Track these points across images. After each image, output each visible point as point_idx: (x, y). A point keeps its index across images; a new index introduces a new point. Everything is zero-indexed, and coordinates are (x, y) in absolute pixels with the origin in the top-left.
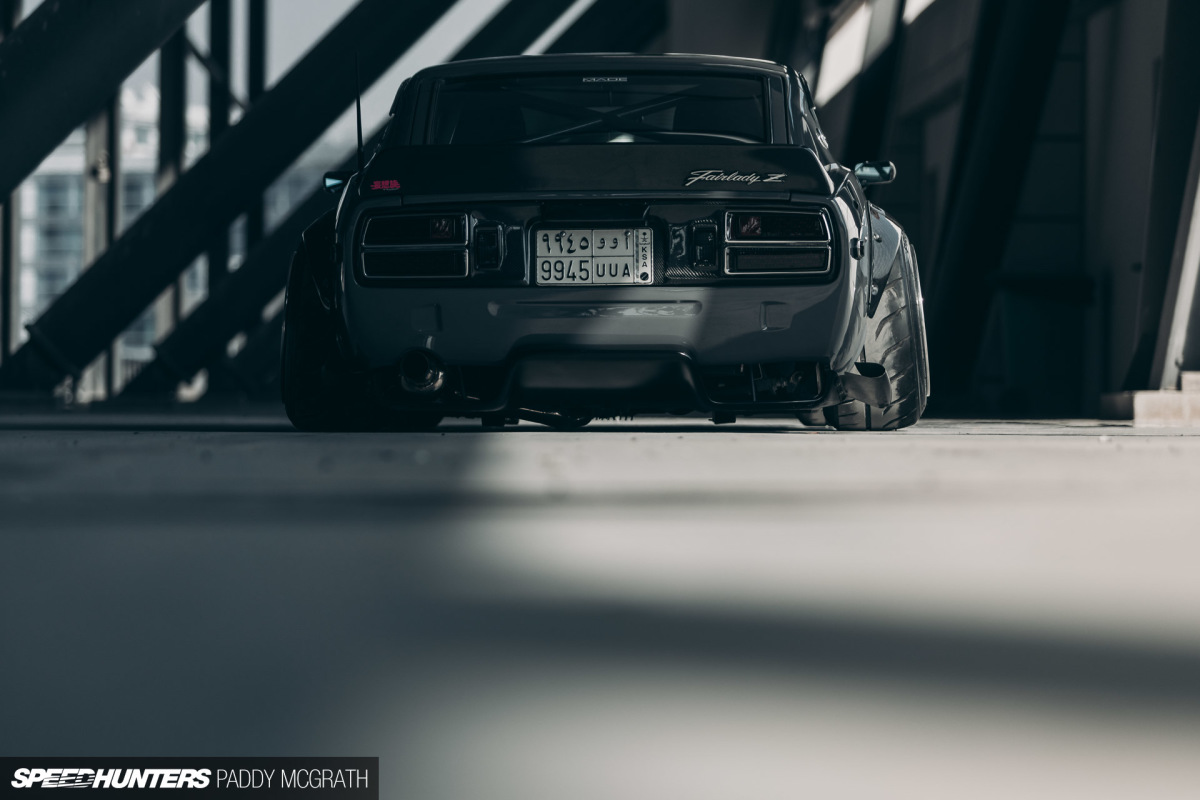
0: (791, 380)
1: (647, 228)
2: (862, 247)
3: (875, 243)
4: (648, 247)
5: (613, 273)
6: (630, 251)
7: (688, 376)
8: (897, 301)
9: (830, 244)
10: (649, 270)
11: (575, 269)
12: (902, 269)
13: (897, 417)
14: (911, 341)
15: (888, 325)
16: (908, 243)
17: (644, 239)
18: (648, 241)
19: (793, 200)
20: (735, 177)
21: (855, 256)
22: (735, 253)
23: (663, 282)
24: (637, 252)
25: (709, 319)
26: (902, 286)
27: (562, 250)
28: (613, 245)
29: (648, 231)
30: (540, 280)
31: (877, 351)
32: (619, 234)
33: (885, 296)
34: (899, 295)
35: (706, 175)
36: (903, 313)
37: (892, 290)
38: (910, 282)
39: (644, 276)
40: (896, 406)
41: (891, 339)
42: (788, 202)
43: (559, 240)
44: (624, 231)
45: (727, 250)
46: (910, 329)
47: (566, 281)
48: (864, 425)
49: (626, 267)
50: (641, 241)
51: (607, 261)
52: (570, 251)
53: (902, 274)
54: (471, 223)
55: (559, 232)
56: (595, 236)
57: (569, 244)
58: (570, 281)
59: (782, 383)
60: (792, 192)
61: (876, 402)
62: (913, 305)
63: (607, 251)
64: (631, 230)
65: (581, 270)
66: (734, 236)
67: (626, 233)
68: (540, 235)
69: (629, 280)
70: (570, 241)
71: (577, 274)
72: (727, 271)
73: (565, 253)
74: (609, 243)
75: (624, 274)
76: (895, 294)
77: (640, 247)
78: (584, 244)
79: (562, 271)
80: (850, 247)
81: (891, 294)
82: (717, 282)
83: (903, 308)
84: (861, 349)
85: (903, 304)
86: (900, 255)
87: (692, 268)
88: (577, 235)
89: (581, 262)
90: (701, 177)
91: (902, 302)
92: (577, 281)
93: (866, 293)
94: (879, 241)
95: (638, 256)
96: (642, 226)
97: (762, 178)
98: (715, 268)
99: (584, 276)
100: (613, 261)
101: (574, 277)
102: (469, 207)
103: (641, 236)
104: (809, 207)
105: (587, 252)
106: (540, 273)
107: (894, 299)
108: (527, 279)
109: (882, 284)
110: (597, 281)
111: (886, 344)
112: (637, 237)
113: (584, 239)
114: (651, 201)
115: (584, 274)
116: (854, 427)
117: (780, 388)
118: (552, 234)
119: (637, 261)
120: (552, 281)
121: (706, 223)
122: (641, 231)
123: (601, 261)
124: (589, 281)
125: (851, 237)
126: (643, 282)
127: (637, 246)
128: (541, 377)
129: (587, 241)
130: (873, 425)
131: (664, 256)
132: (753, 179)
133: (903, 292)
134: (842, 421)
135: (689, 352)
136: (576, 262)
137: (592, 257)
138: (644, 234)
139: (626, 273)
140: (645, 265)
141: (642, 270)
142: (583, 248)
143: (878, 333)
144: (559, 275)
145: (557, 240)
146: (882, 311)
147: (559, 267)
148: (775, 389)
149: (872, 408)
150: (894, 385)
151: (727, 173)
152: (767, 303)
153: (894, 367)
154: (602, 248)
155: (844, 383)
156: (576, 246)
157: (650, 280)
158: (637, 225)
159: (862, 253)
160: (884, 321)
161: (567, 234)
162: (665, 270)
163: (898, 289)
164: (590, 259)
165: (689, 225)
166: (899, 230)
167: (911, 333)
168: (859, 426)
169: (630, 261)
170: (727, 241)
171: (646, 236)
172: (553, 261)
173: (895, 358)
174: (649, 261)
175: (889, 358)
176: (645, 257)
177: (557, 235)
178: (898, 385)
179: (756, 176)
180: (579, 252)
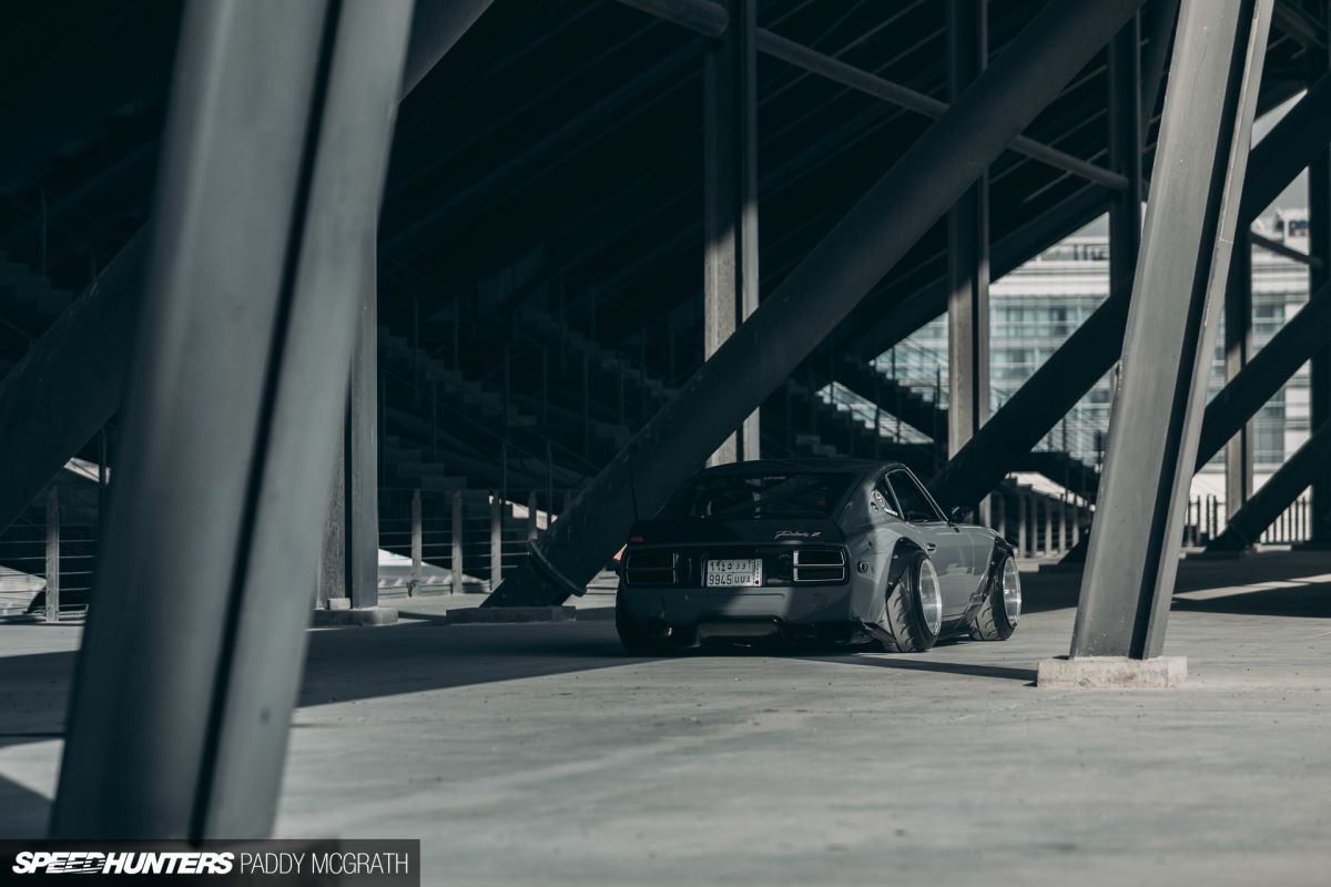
1: (760, 559)
4: (760, 568)
6: (751, 570)
8: (905, 590)
9: (844, 566)
10: (759, 579)
11: (725, 579)
17: (758, 565)
18: (760, 565)
19: (826, 544)
20: (797, 534)
22: (800, 570)
24: (755, 571)
25: (793, 604)
27: (719, 570)
28: (743, 567)
30: (708, 585)
32: (746, 562)
33: (898, 587)
35: (784, 533)
37: (902, 584)
39: (757, 582)
42: (824, 546)
44: (749, 560)
45: (796, 570)
47: (721, 585)
49: (749, 578)
50: (756, 565)
51: (740, 575)
52: (723, 570)
54: (676, 557)
55: (719, 561)
56: (735, 563)
60: (825, 541)
63: (740, 570)
64: (752, 560)
65: (728, 580)
66: (800, 561)
67: (749, 562)
68: (709, 562)
69: (749, 584)
70: (723, 566)
71: (726, 582)
72: (796, 580)
73: (721, 571)
74: (741, 566)
76: (904, 586)
78: (730, 567)
79: (719, 580)
82: (792, 585)
87: (779, 578)
88: (726, 563)
89: (728, 576)
90: (781, 535)
92: (726, 584)
95: (755, 573)
96: (758, 558)
97: (810, 534)
98: (790, 578)
100: (743, 575)
101: (724, 583)
102: (676, 550)
103: (757, 563)
104: (834, 548)
105: (731, 571)
106: (709, 581)
107: (903, 588)
108: (702, 584)
109: (895, 581)
110: (735, 585)
112: (755, 563)
113: (730, 565)
114: (760, 546)
115: (729, 582)
118: (715, 562)
119: (754, 575)
120: (714, 585)
121: (785, 556)
122: (757, 561)
123: (737, 575)
124: (731, 585)
125: (857, 562)
126: (756, 585)
127: (755, 568)
128: (706, 632)
131: (767, 574)
132: (806, 535)
133: (908, 584)
135: (779, 619)
136: (726, 576)
137: (733, 573)
139: (748, 581)
140: (758, 577)
141: (756, 579)
142: (729, 569)
144: (717, 582)
145: (717, 565)
146: (896, 594)
147: (717, 578)
151: (794, 533)
152: (815, 595)
154: (738, 568)
156: (726, 568)
157: (759, 585)
158: (755, 558)
160: (898, 599)
161: (722, 562)
162: (767, 580)
163: (905, 583)
165: (777, 557)
169: (751, 575)
170: (795, 565)
171: (759, 562)
172: (715, 575)
174: (760, 576)
176: (758, 574)
177: (717, 562)
179: (808, 533)
180: (727, 571)
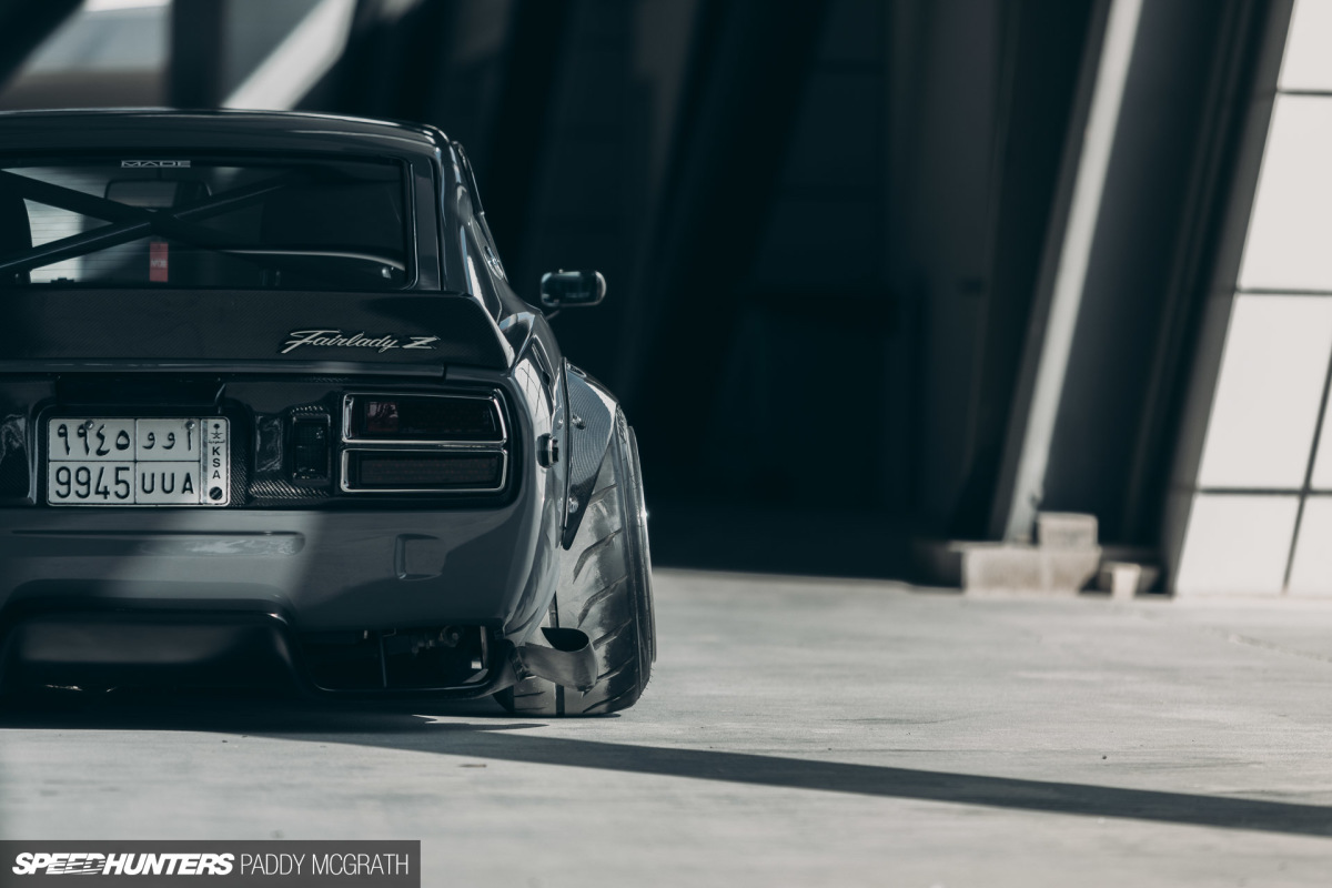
0: (441, 639)
1: (220, 416)
2: (555, 450)
3: (574, 430)
4: (223, 447)
5: (168, 487)
6: (194, 454)
7: (282, 648)
8: (608, 522)
9: (505, 446)
10: (223, 482)
11: (108, 480)
12: (616, 471)
13: (605, 698)
14: (629, 583)
15: (593, 559)
16: (625, 426)
17: (217, 435)
18: (223, 437)
19: (449, 376)
20: (358, 341)
21: (545, 463)
22: (356, 457)
23: (244, 502)
24: (205, 455)
25: (318, 561)
26: (616, 498)
27: (87, 450)
28: (168, 443)
29: (222, 423)
30: (53, 498)
31: (576, 599)
32: (177, 426)
33: (589, 513)
34: (611, 512)
35: (314, 338)
36: (617, 541)
37: (599, 504)
38: (628, 491)
39: (216, 493)
40: (604, 683)
41: (597, 581)
42: (441, 380)
43: (83, 435)
44: (186, 421)
45: (344, 457)
46: (627, 565)
47: (94, 499)
48: (553, 709)
49: (188, 479)
50: (210, 437)
51: (158, 469)
52: (100, 453)
53: (616, 479)
55: (83, 422)
56: (140, 429)
57: (99, 441)
58: (99, 499)
59: (426, 642)
60: (448, 363)
61: (573, 683)
62: (631, 527)
63: (158, 452)
64: (195, 421)
65: (118, 482)
66: (356, 431)
67: (188, 425)
68: (54, 426)
69: (191, 499)
70: (101, 437)
71: (112, 488)
72: (344, 487)
73: (92, 455)
74: (161, 440)
75: (185, 490)
76: (604, 511)
77: (210, 447)
78: (122, 441)
79: (88, 483)
80: (537, 448)
81: (598, 510)
82: (328, 502)
83: (617, 532)
84: (551, 597)
85: (617, 526)
86: (614, 447)
87: (290, 482)
88: (112, 428)
89: (118, 469)
90: (306, 340)
91: (615, 523)
92: (112, 499)
93: (561, 510)
94: (580, 426)
95: (206, 460)
96: (214, 415)
97: (401, 343)
98: (326, 481)
99: (123, 492)
100: (168, 469)
101: (106, 493)
103: (211, 430)
104: (475, 389)
105: (127, 454)
106: (53, 486)
107: (603, 518)
108: (33, 495)
109: (584, 493)
110: (143, 499)
111: (590, 588)
112: (205, 431)
113: (123, 434)
114: (227, 377)
115: (121, 489)
116: (539, 712)
117: (422, 650)
118: (73, 425)
119: (205, 469)
120: (73, 499)
121: (314, 412)
122: (212, 422)
123: (146, 470)
124: (129, 500)
125: (538, 433)
126: (212, 502)
127: (205, 445)
129: (127, 437)
130: (567, 710)
131: (245, 462)
132: (387, 344)
133: (617, 507)
134: (519, 703)
135: (284, 611)
136: (110, 470)
137: (135, 461)
138: (217, 426)
139: (187, 489)
140: (216, 475)
141: (212, 483)
142: (121, 447)
143: (577, 572)
144: (83, 490)
145: (80, 435)
146: (585, 537)
147: (83, 476)
148: (415, 651)
149: (567, 690)
150: (600, 653)
151: (347, 335)
152: (406, 537)
153: (601, 624)
154: (150, 447)
155: (523, 656)
156: (109, 444)
157: (224, 500)
158: (206, 412)
159: (556, 459)
160: (588, 552)
161: (96, 424)
162: (249, 485)
163: (609, 503)
164: (131, 465)
165: (285, 416)
166: (611, 404)
167: (628, 572)
168: (544, 711)
169: (193, 469)
170: (345, 439)
171: (218, 430)
172: (73, 467)
173: (604, 609)
174: (224, 469)
175: (595, 610)
176: (217, 463)
177: (81, 427)
178: (607, 652)
179: (392, 339)
180: (114, 454)
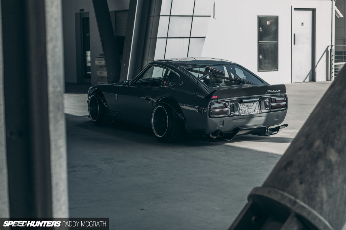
5: (253, 112)
6: (255, 107)
9: (286, 103)
11: (246, 111)
19: (281, 95)
20: (273, 91)
23: (261, 112)
28: (252, 106)
30: (241, 115)
35: (269, 91)
44: (253, 103)
45: (271, 106)
47: (245, 114)
49: (255, 110)
56: (249, 104)
68: (240, 105)
69: (255, 113)
70: (245, 106)
71: (247, 112)
73: (244, 108)
79: (244, 112)
88: (246, 104)
92: (247, 114)
97: (277, 91)
100: (252, 109)
105: (248, 108)
106: (241, 113)
120: (243, 114)
123: (250, 109)
124: (249, 114)
126: (258, 113)
129: (248, 106)
136: (246, 110)
138: (256, 103)
141: (257, 111)
152: (276, 115)
161: (244, 104)
170: (271, 104)
172: (242, 110)
177: (242, 105)
